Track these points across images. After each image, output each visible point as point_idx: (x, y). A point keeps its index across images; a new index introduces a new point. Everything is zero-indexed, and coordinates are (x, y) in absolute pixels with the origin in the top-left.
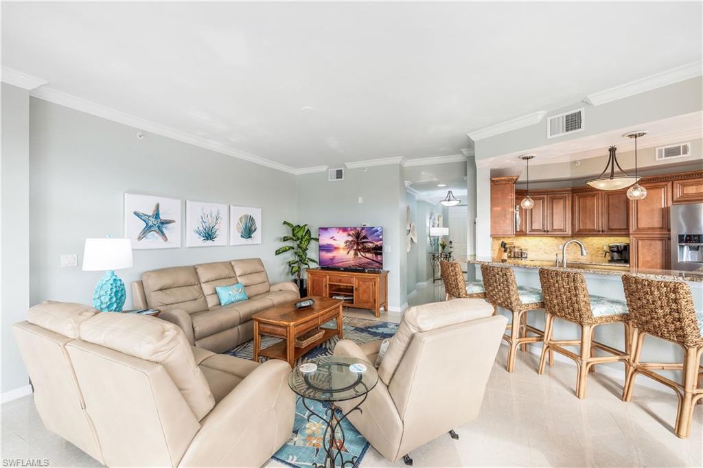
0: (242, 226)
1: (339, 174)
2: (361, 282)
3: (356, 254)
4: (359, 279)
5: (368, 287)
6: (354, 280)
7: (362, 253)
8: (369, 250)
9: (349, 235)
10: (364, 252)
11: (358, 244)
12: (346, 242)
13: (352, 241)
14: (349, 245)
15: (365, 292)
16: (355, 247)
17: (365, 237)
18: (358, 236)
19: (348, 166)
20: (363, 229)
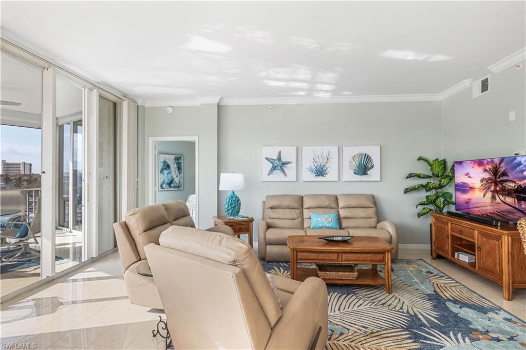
0: (355, 164)
1: (485, 86)
2: (484, 239)
3: (493, 198)
4: (482, 234)
5: (493, 249)
6: (476, 233)
7: (501, 197)
8: (509, 193)
9: (486, 170)
10: (503, 195)
11: (496, 184)
12: (482, 181)
13: (489, 179)
14: (486, 183)
15: (489, 254)
16: (492, 188)
17: (504, 174)
18: (495, 171)
19: (493, 70)
20: (502, 160)
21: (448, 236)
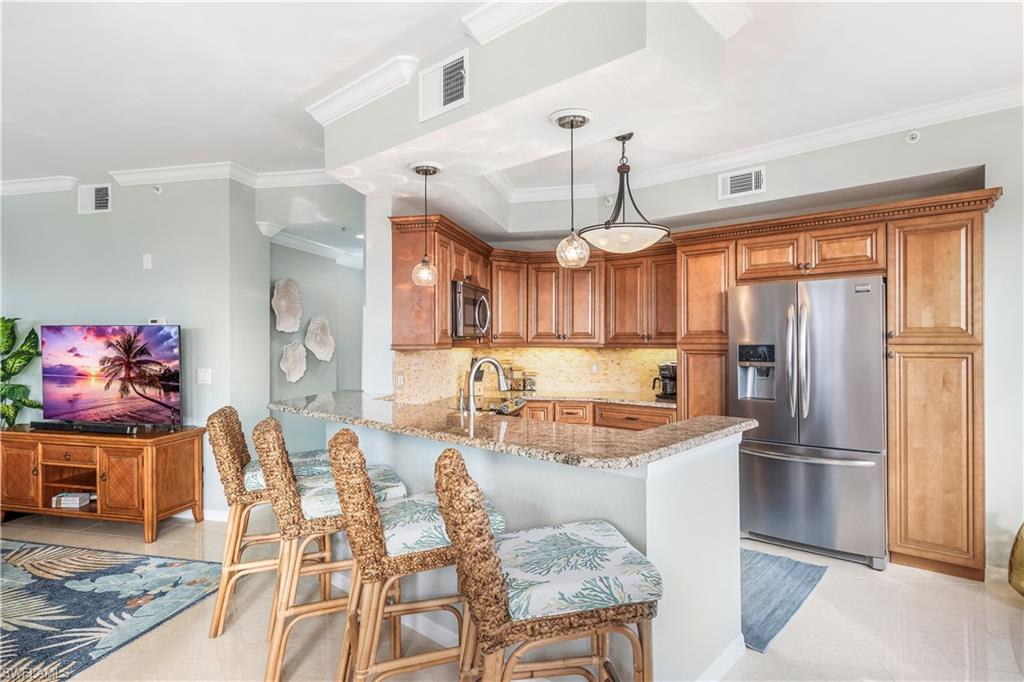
1: (101, 199)
2: (113, 460)
3: (124, 389)
4: (108, 451)
5: (129, 472)
6: (98, 454)
7: (137, 387)
8: (151, 381)
9: (110, 345)
10: (141, 384)
11: (129, 367)
12: (103, 362)
13: (116, 359)
14: (111, 368)
15: (121, 481)
16: (123, 374)
17: (143, 351)
18: (128, 347)
19: (118, 179)
20: (140, 329)
21: (36, 469)
